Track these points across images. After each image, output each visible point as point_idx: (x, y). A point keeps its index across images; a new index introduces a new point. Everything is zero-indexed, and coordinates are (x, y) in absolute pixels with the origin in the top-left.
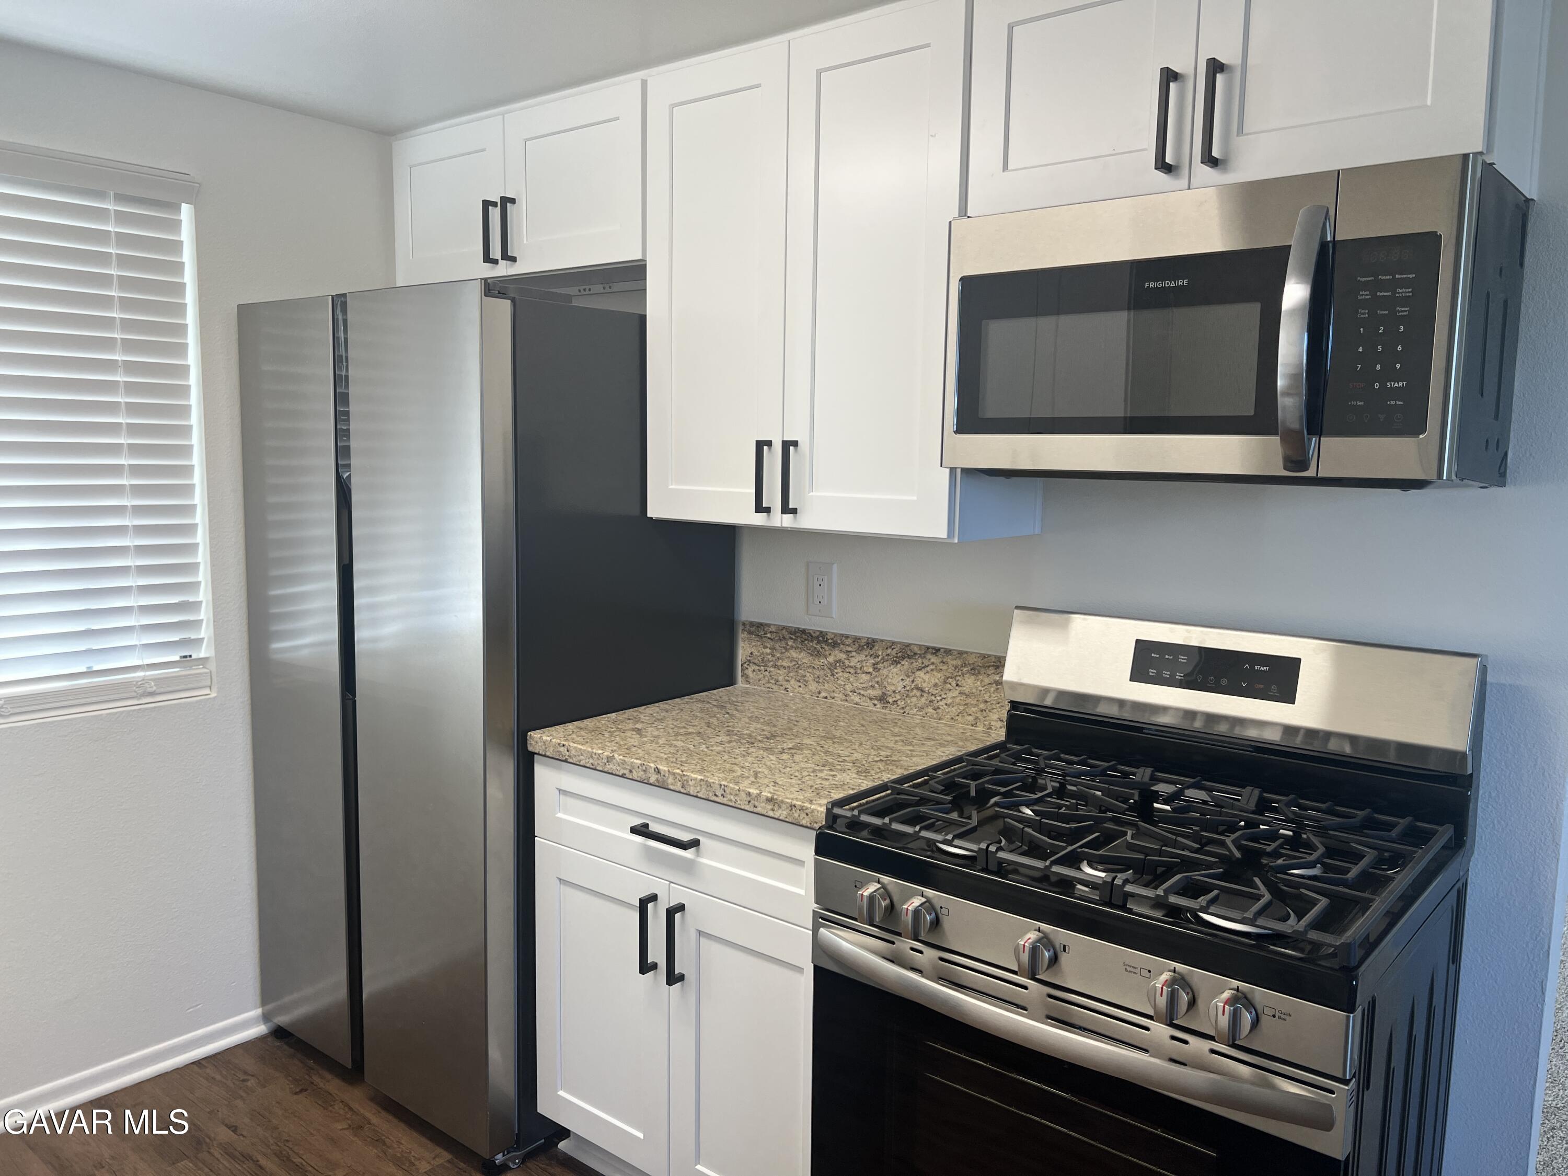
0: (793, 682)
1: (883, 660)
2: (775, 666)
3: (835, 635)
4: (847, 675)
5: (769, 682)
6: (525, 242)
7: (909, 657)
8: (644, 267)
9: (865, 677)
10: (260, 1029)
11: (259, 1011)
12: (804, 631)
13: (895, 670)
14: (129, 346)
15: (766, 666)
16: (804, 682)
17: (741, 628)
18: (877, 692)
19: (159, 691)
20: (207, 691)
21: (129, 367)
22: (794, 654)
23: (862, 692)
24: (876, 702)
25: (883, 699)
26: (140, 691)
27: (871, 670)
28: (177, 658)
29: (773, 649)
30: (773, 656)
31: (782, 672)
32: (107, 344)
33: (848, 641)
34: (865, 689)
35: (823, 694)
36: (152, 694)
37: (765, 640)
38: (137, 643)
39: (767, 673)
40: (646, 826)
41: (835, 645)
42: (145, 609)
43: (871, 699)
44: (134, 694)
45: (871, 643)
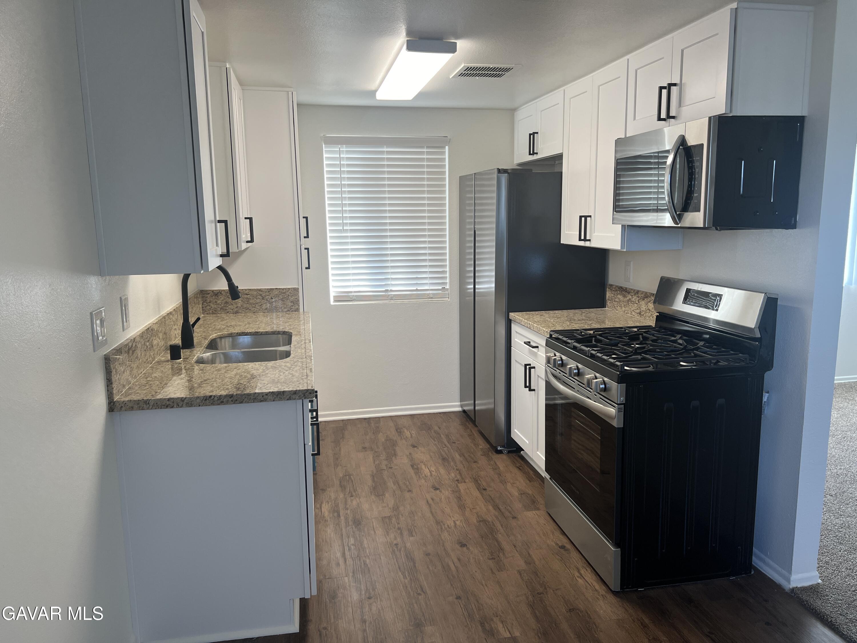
0: (619, 307)
1: (641, 299)
2: (615, 301)
3: (629, 288)
4: (632, 304)
5: (613, 307)
6: (540, 147)
7: (647, 297)
8: (562, 155)
9: (636, 305)
10: (459, 409)
11: (459, 403)
12: (621, 287)
13: (643, 302)
14: (429, 192)
15: (612, 301)
16: (621, 307)
17: (608, 286)
18: (638, 311)
19: (433, 297)
20: (448, 299)
21: (429, 199)
22: (619, 296)
23: (635, 311)
24: (638, 315)
25: (640, 313)
26: (428, 297)
27: (637, 302)
28: (441, 288)
29: (614, 294)
30: (614, 297)
31: (616, 303)
32: (423, 192)
33: (632, 291)
34: (636, 310)
35: (626, 312)
36: (432, 298)
37: (612, 291)
38: (428, 282)
39: (612, 304)
40: (529, 342)
41: (629, 293)
42: (431, 272)
43: (637, 313)
44: (426, 297)
45: (638, 292)
